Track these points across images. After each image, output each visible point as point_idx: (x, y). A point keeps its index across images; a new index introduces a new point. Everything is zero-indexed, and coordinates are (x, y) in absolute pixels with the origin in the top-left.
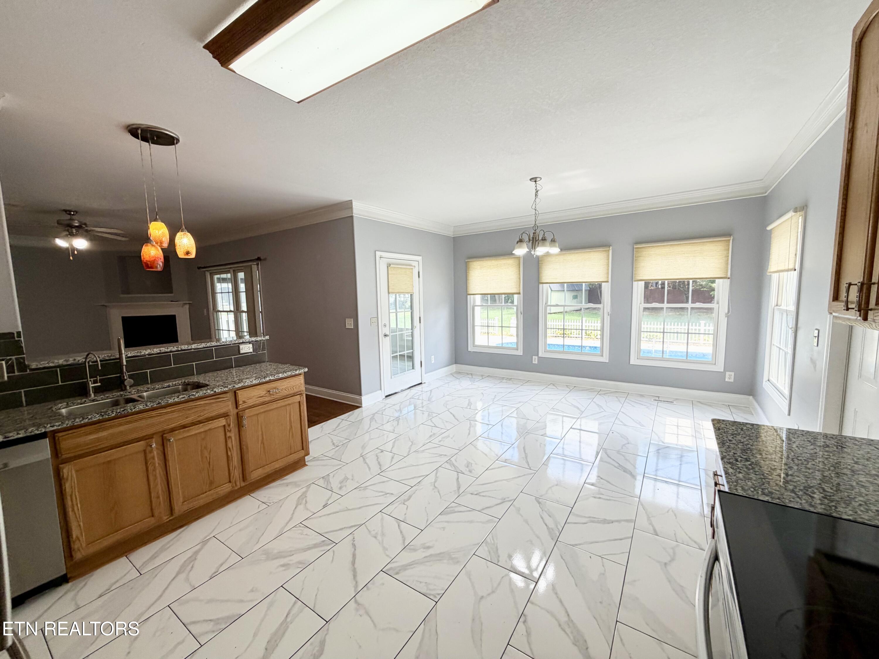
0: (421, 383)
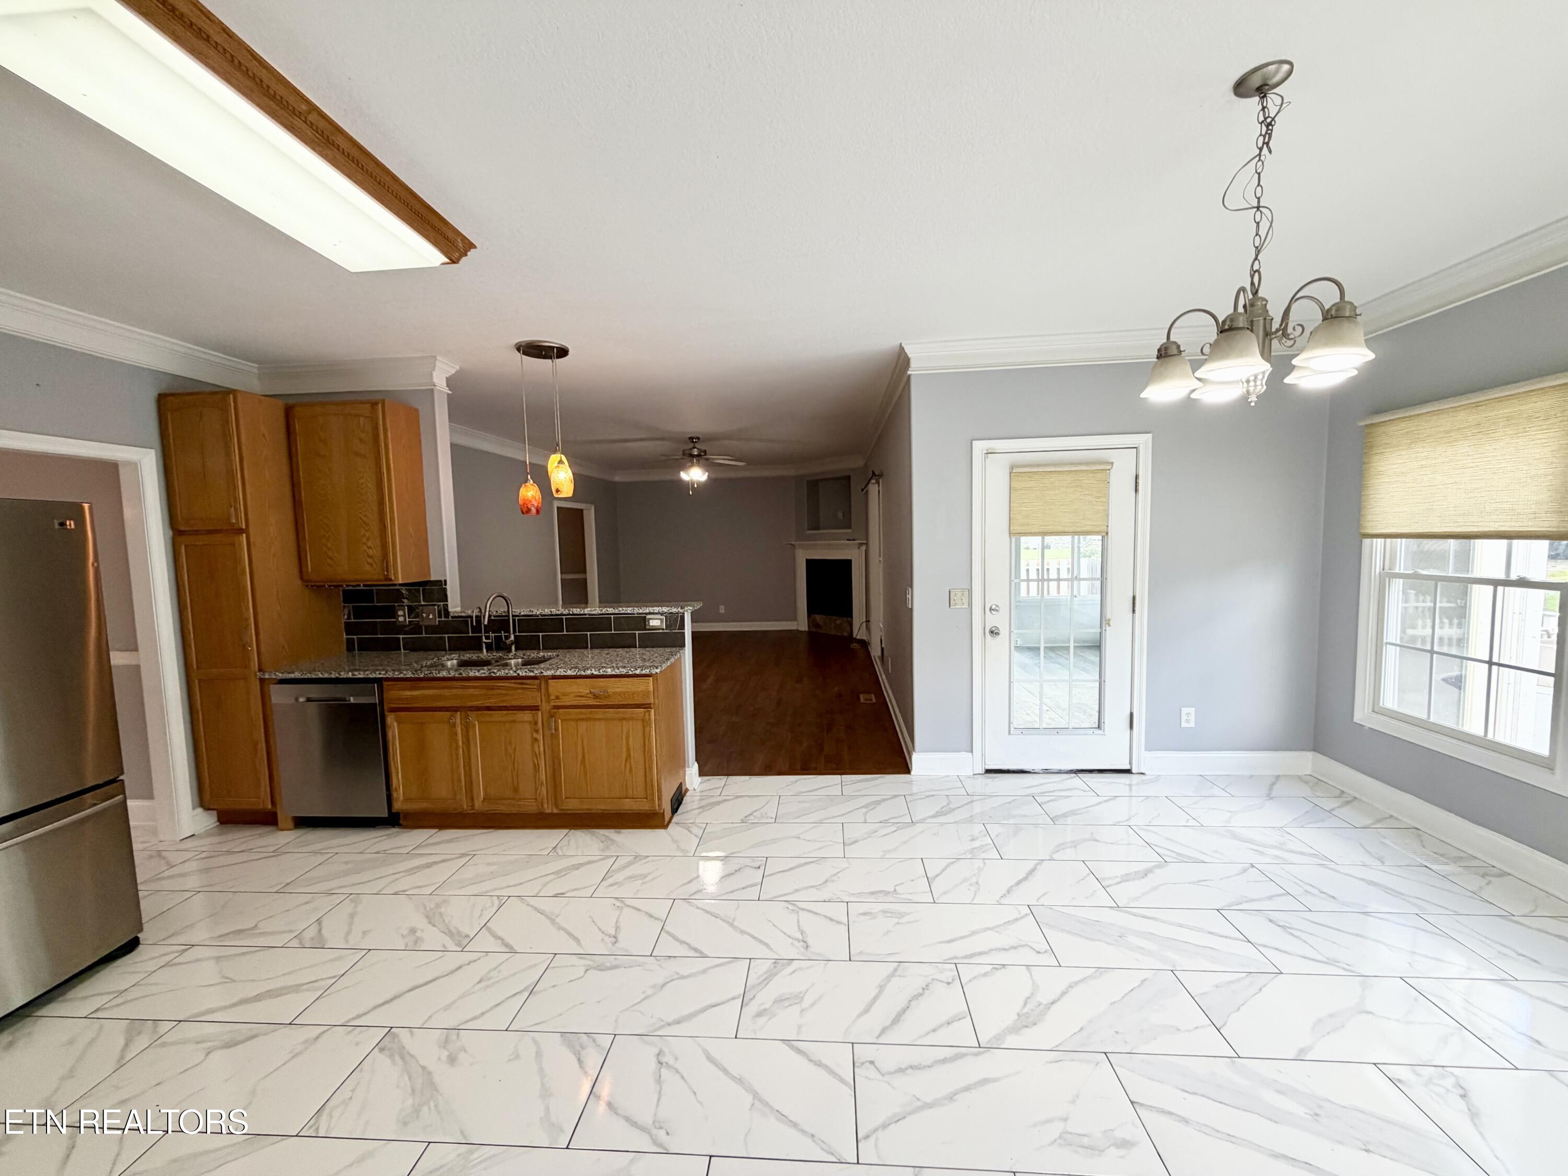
0: (1128, 771)
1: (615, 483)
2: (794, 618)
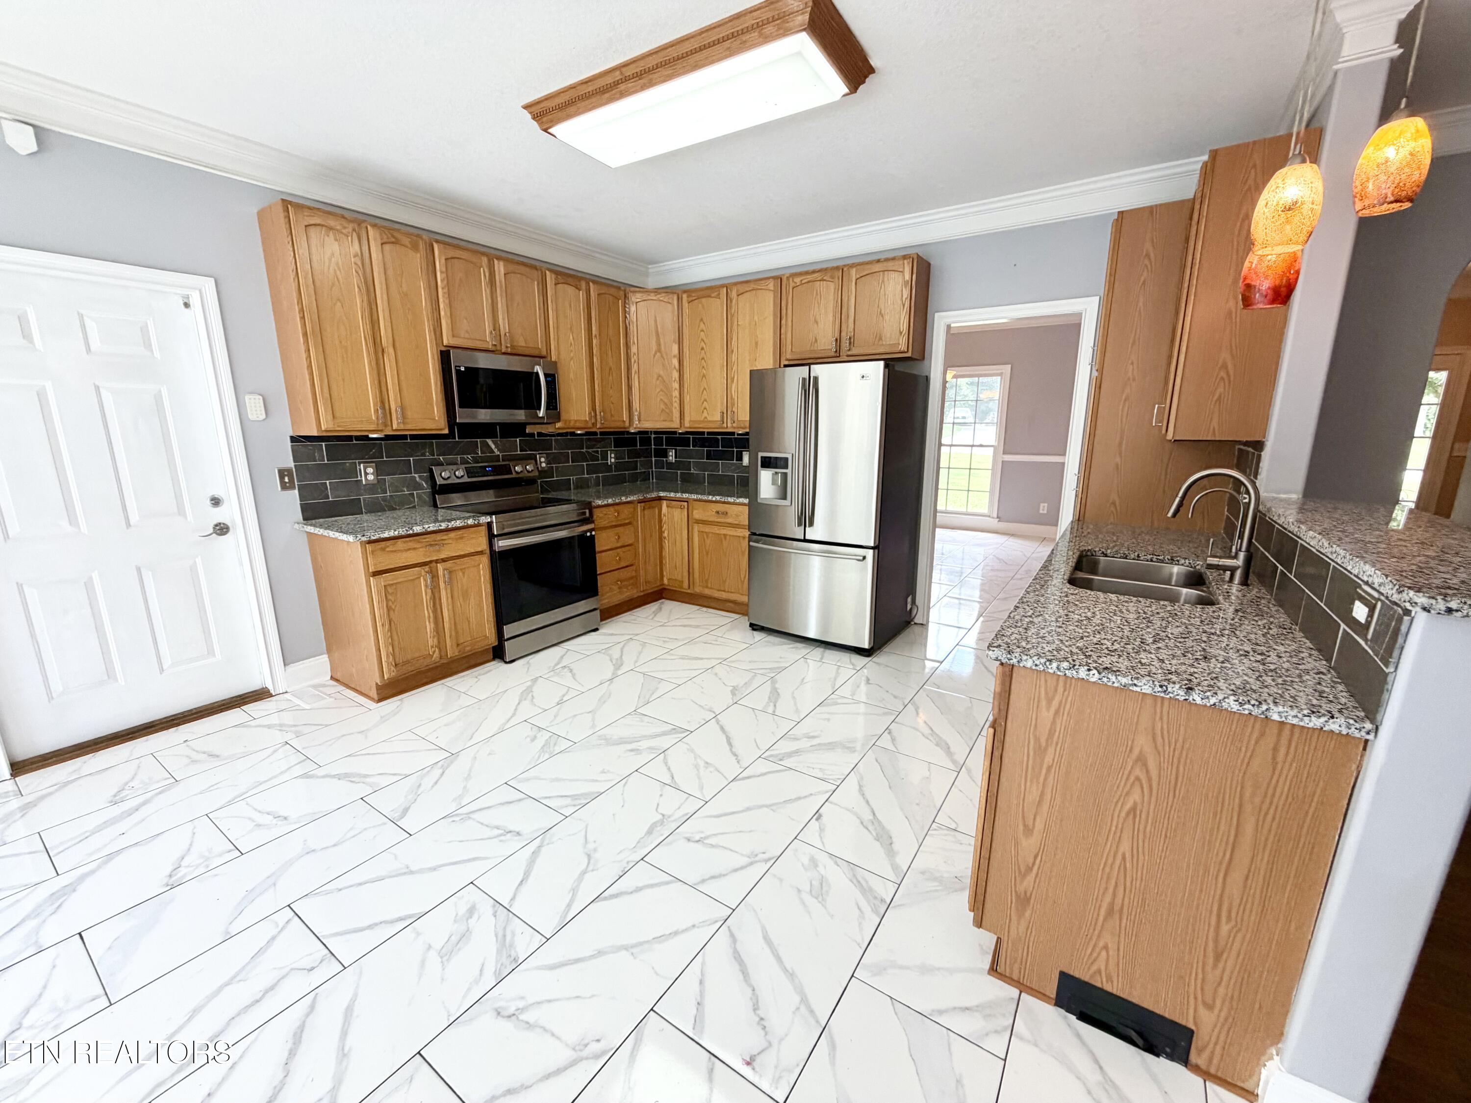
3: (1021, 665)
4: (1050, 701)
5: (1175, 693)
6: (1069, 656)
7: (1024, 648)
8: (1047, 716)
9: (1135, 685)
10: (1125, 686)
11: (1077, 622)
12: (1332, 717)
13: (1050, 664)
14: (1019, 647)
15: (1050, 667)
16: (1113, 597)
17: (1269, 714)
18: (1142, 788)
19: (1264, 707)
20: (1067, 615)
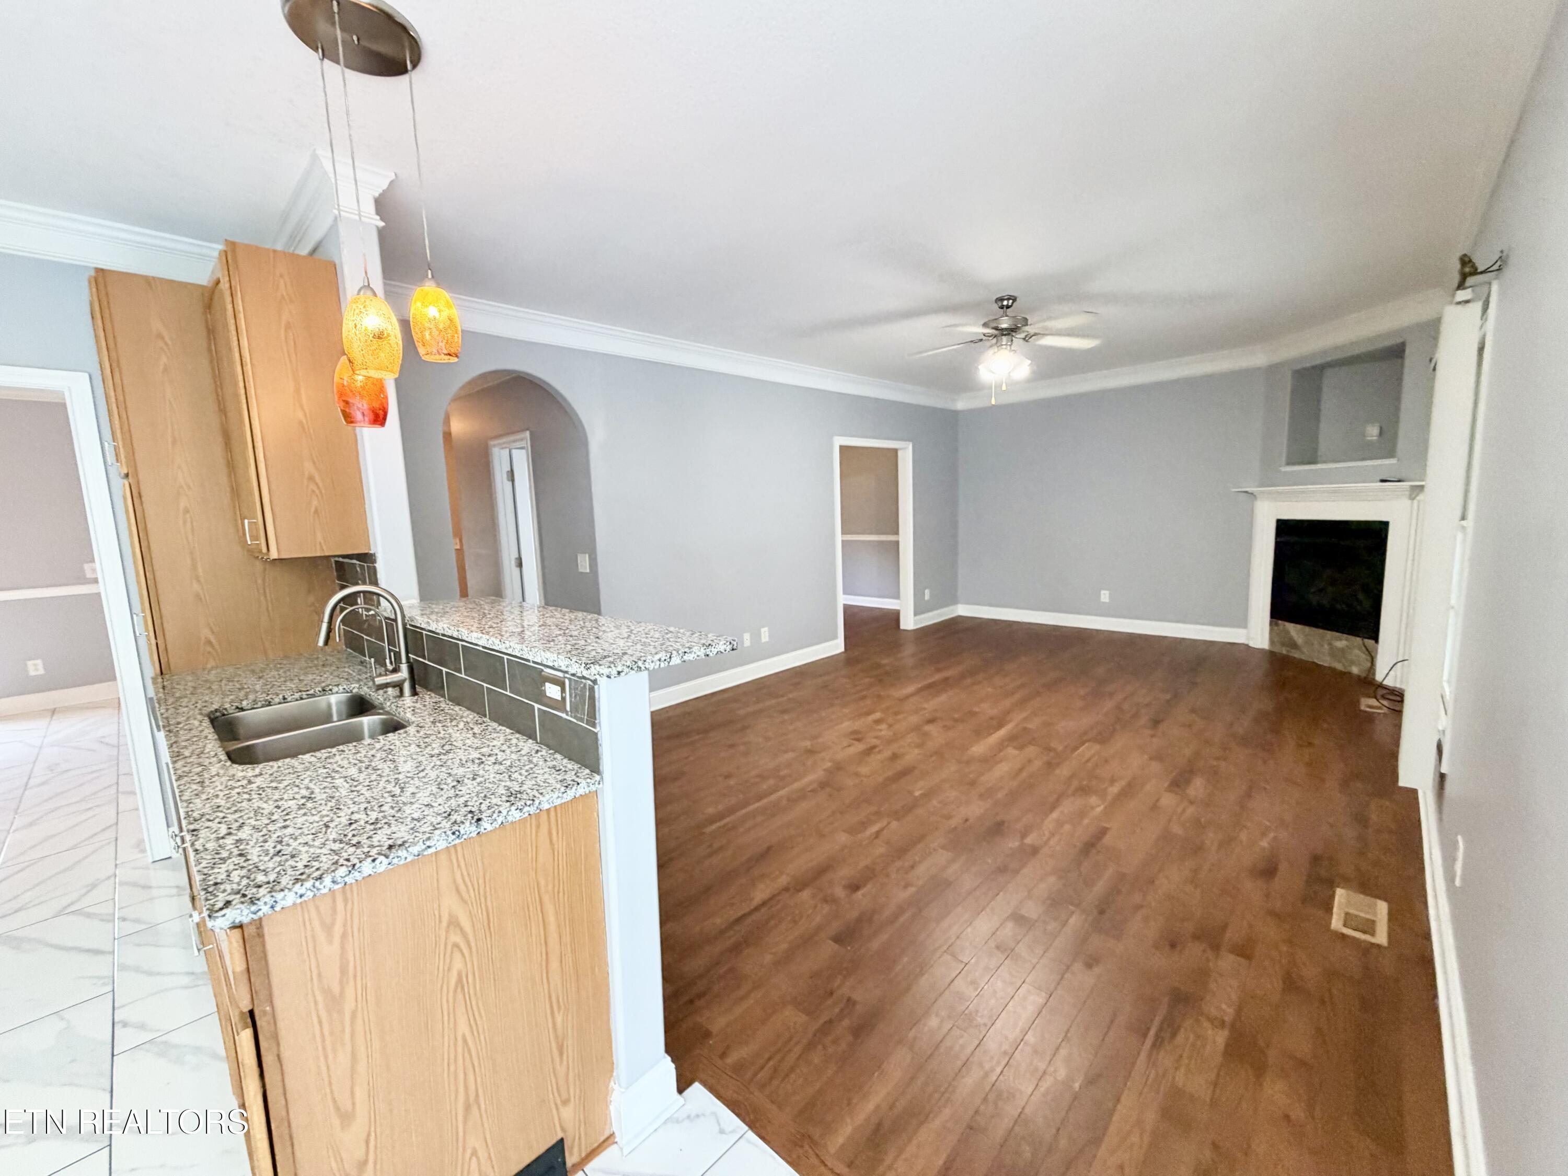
1: (956, 413)
2: (1242, 622)
3: (278, 908)
4: (328, 929)
5: (468, 832)
6: (336, 858)
7: (268, 883)
8: (330, 951)
9: (429, 847)
10: (419, 855)
11: (299, 809)
12: (578, 784)
13: (321, 884)
14: (260, 886)
15: (321, 887)
16: (307, 757)
17: (541, 807)
18: (463, 955)
19: (537, 802)
20: (278, 807)
